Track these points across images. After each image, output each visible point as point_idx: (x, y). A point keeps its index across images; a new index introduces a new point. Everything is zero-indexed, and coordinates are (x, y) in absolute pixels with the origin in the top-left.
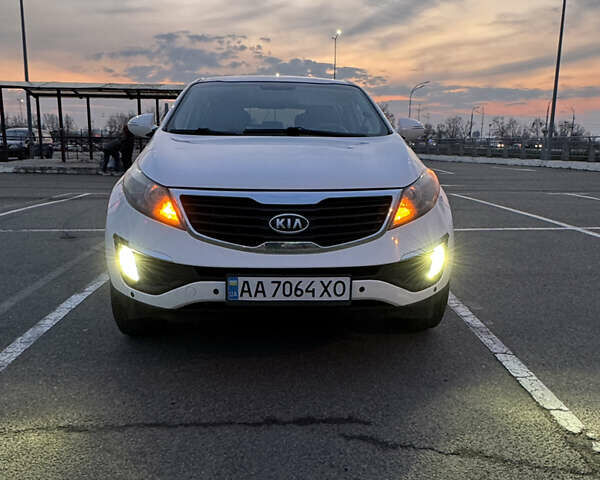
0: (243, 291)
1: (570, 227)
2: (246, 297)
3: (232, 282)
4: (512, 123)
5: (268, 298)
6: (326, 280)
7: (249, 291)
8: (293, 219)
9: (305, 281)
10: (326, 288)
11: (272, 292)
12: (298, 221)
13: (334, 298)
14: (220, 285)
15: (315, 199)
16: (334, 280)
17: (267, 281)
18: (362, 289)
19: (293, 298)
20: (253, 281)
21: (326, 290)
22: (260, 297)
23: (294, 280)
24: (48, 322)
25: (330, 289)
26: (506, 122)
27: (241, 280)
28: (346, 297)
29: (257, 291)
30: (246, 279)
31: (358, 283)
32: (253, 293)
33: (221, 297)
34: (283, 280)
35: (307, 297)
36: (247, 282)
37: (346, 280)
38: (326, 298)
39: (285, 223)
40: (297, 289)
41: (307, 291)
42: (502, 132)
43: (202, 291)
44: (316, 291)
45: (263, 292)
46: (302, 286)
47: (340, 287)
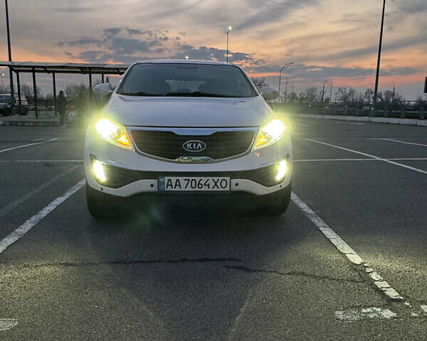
0: (168, 185)
2: (169, 188)
3: (161, 180)
5: (183, 189)
6: (216, 179)
7: (171, 185)
8: (197, 144)
9: (204, 179)
10: (216, 183)
11: (184, 185)
12: (199, 144)
13: (220, 189)
14: (154, 182)
15: (209, 132)
16: (221, 178)
17: (181, 179)
18: (237, 185)
19: (197, 189)
20: (174, 179)
21: (216, 185)
22: (178, 189)
23: (198, 179)
25: (218, 184)
27: (167, 178)
28: (227, 189)
29: (176, 185)
30: (170, 178)
31: (234, 181)
32: (174, 186)
33: (155, 189)
34: (191, 178)
35: (205, 189)
36: (170, 180)
37: (228, 179)
38: (216, 189)
39: (192, 146)
40: (199, 184)
41: (205, 185)
43: (144, 185)
44: (209, 185)
45: (180, 185)
46: (202, 182)
47: (224, 183)
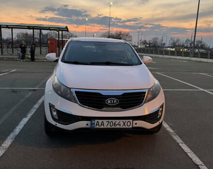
0: (97, 125)
1: (202, 90)
2: (97, 127)
3: (93, 122)
4: (178, 40)
5: (105, 127)
6: (124, 121)
7: (99, 125)
8: (114, 100)
9: (118, 121)
10: (124, 123)
11: (106, 125)
12: (115, 101)
13: (127, 127)
14: (89, 122)
15: (120, 93)
16: (127, 121)
17: (105, 121)
18: (136, 124)
19: (113, 127)
20: (100, 121)
21: (124, 124)
22: (102, 127)
23: (114, 121)
24: (17, 130)
25: (126, 124)
26: (176, 40)
27: (96, 121)
28: (131, 127)
29: (101, 125)
30: (98, 121)
31: (135, 122)
32: (100, 125)
33: (89, 126)
34: (110, 121)
35: (118, 127)
36: (98, 122)
37: (131, 121)
38: (124, 127)
39: (111, 102)
40: (115, 124)
41: (118, 124)
42: (174, 44)
43: (82, 124)
44: (121, 124)
45: (103, 125)
46: (116, 123)
47: (129, 123)
